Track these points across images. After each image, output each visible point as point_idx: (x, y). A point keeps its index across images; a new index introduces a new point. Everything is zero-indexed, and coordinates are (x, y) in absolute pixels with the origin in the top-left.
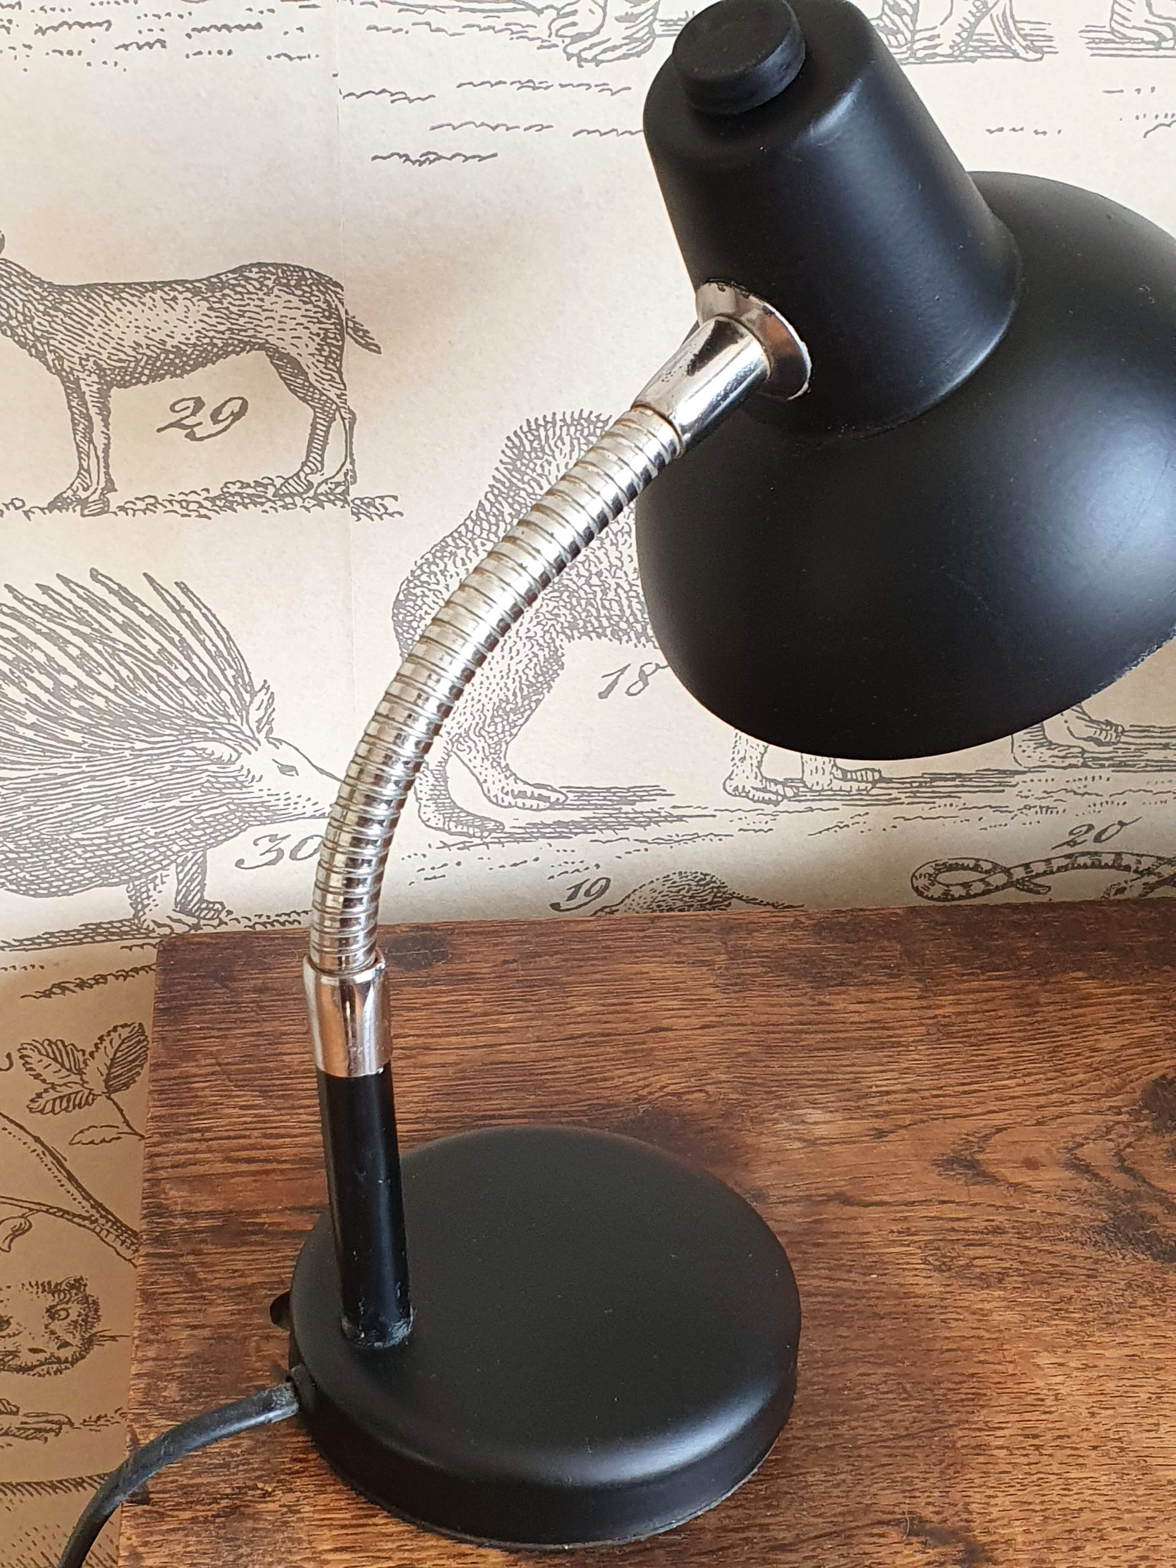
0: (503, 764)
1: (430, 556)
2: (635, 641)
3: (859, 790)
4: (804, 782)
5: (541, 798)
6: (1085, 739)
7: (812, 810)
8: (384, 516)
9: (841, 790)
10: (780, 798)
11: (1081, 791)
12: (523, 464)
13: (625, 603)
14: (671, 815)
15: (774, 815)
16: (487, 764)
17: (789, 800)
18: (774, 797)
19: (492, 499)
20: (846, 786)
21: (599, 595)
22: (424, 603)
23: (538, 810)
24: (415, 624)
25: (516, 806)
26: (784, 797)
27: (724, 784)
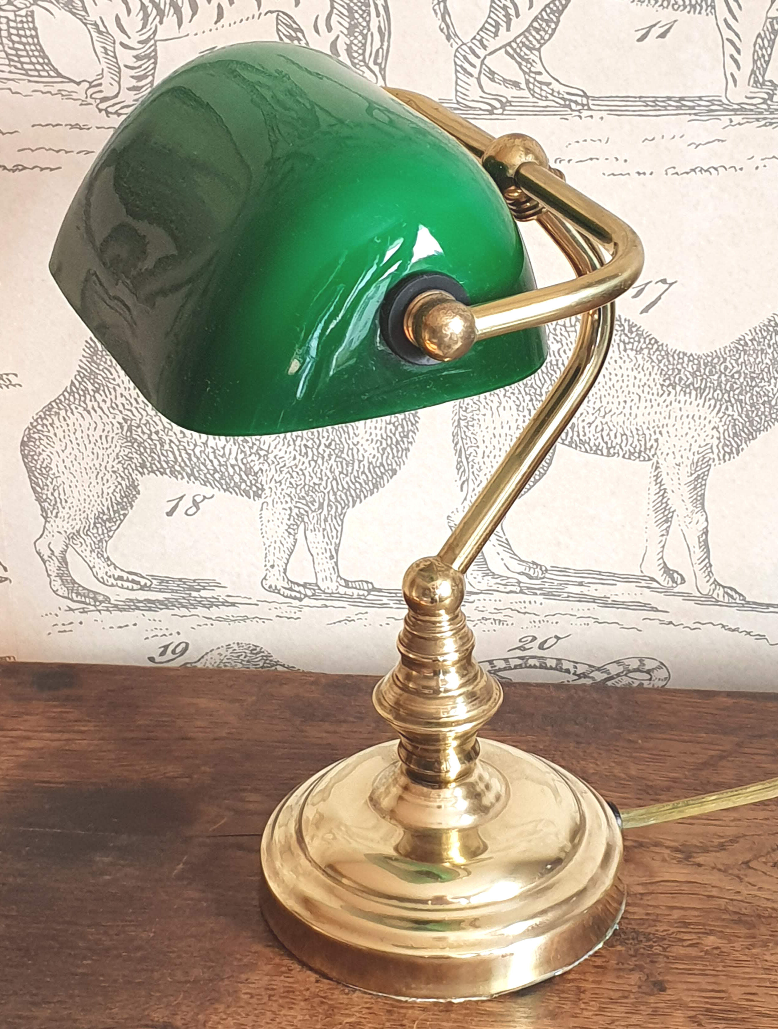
0: (105, 556)
1: (42, 414)
2: (186, 479)
3: (358, 595)
4: (318, 586)
5: (133, 581)
6: (519, 573)
7: (327, 606)
8: (10, 386)
9: (345, 594)
10: (303, 596)
11: (523, 610)
12: (97, 358)
13: (177, 453)
14: (228, 602)
15: (300, 608)
16: (94, 555)
17: (309, 597)
18: (298, 595)
19: (80, 380)
20: (349, 591)
21: (159, 446)
22: (41, 444)
23: (132, 590)
24: (36, 457)
25: (117, 585)
26: (306, 596)
27: (262, 583)
